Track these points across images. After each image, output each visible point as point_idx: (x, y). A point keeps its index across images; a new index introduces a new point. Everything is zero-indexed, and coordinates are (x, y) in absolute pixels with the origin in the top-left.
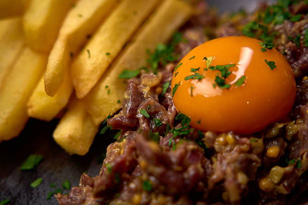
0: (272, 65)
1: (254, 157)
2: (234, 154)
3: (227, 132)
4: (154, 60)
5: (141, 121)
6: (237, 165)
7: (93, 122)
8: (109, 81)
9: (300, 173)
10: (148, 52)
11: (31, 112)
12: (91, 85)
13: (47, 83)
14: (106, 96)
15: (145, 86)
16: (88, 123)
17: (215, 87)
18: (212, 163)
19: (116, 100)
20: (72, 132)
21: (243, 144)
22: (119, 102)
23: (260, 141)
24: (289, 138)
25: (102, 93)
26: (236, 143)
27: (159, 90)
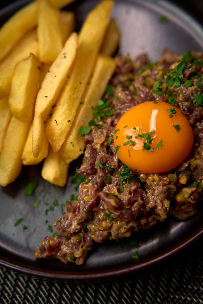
0: (177, 128)
1: (172, 186)
2: (160, 188)
3: (154, 174)
4: (98, 114)
5: (98, 170)
6: (163, 195)
7: (65, 162)
8: (72, 138)
9: (201, 190)
10: (93, 108)
11: (25, 163)
12: (61, 143)
13: (35, 153)
14: (72, 148)
15: (97, 144)
16: (62, 163)
17: (144, 150)
18: (147, 193)
19: (79, 150)
20: (55, 175)
21: (165, 180)
22: (80, 150)
23: (175, 176)
24: (192, 170)
25: (69, 146)
26: (160, 180)
27: (106, 144)
